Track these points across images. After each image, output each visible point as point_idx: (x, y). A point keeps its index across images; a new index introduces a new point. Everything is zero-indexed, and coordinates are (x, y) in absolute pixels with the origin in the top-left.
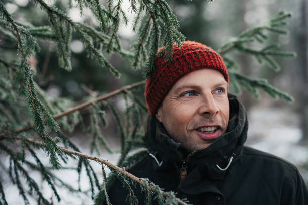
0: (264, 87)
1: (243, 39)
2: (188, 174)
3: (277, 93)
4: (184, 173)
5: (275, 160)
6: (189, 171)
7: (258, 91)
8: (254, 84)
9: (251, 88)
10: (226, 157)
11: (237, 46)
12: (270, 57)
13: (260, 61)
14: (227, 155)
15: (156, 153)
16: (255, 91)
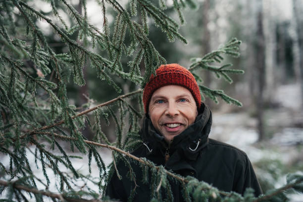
0: (221, 95)
1: (206, 60)
2: (170, 156)
3: (230, 100)
4: (167, 156)
5: (232, 148)
6: (171, 154)
7: (217, 98)
8: (214, 93)
9: (212, 96)
10: (195, 142)
11: (201, 65)
12: (225, 74)
13: (218, 77)
14: (195, 140)
15: (148, 143)
16: (215, 99)
